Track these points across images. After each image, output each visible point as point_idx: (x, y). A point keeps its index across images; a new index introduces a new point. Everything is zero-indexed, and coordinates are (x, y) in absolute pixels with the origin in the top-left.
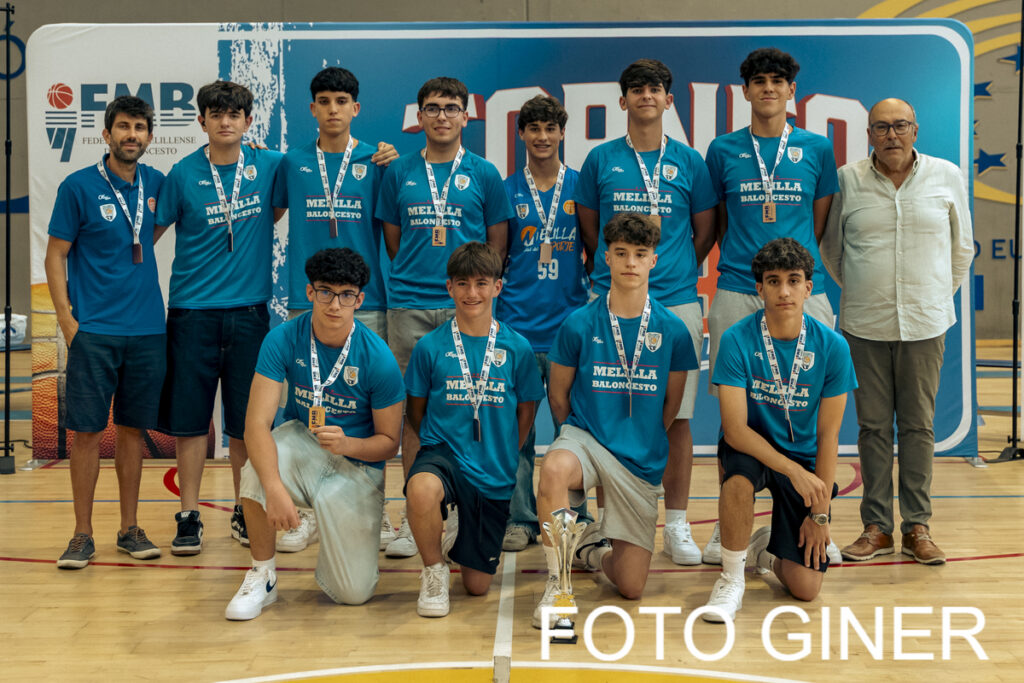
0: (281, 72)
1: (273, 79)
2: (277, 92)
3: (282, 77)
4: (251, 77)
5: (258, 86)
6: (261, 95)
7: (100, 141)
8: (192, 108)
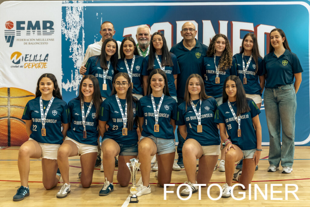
0: (83, 17)
4: (73, 19)
5: (75, 21)
6: (76, 25)
7: (22, 40)
8: (53, 29)
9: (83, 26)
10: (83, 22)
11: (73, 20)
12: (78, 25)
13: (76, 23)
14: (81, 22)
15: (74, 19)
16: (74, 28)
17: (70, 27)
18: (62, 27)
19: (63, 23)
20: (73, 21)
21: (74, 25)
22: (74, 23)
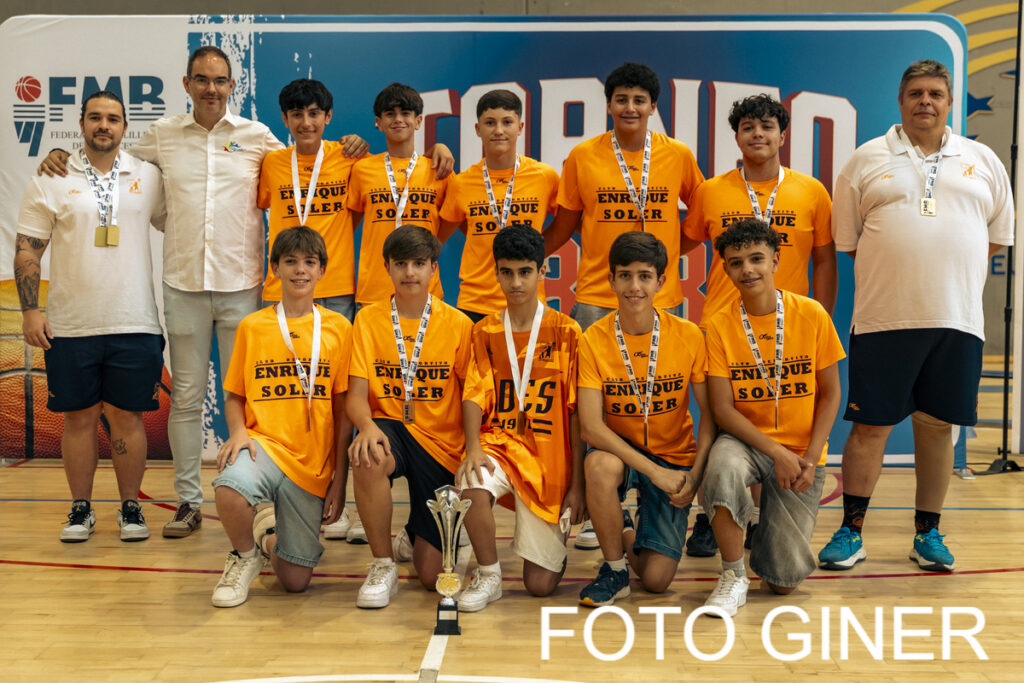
0: (252, 66)
1: (244, 72)
2: (248, 85)
3: (253, 70)
7: (68, 135)
8: (161, 102)
9: (253, 93)
10: (254, 80)
14: (247, 80)
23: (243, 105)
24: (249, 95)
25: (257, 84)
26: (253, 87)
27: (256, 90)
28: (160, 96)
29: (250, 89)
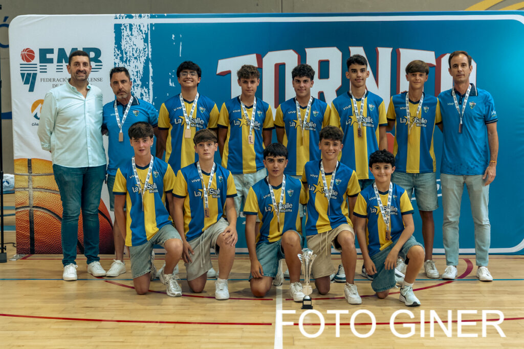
0: (149, 42)
1: (145, 45)
4: (133, 45)
5: (137, 49)
6: (138, 54)
7: (50, 80)
8: (100, 62)
9: (150, 56)
10: (150, 50)
11: (134, 47)
12: (141, 55)
13: (138, 52)
14: (147, 49)
15: (135, 45)
16: (135, 61)
17: (129, 58)
18: (116, 59)
19: (117, 51)
20: (133, 49)
21: (136, 56)
22: (134, 52)
23: (145, 63)
24: (148, 57)
25: (152, 52)
26: (150, 53)
27: (151, 55)
28: (99, 59)
29: (148, 54)
